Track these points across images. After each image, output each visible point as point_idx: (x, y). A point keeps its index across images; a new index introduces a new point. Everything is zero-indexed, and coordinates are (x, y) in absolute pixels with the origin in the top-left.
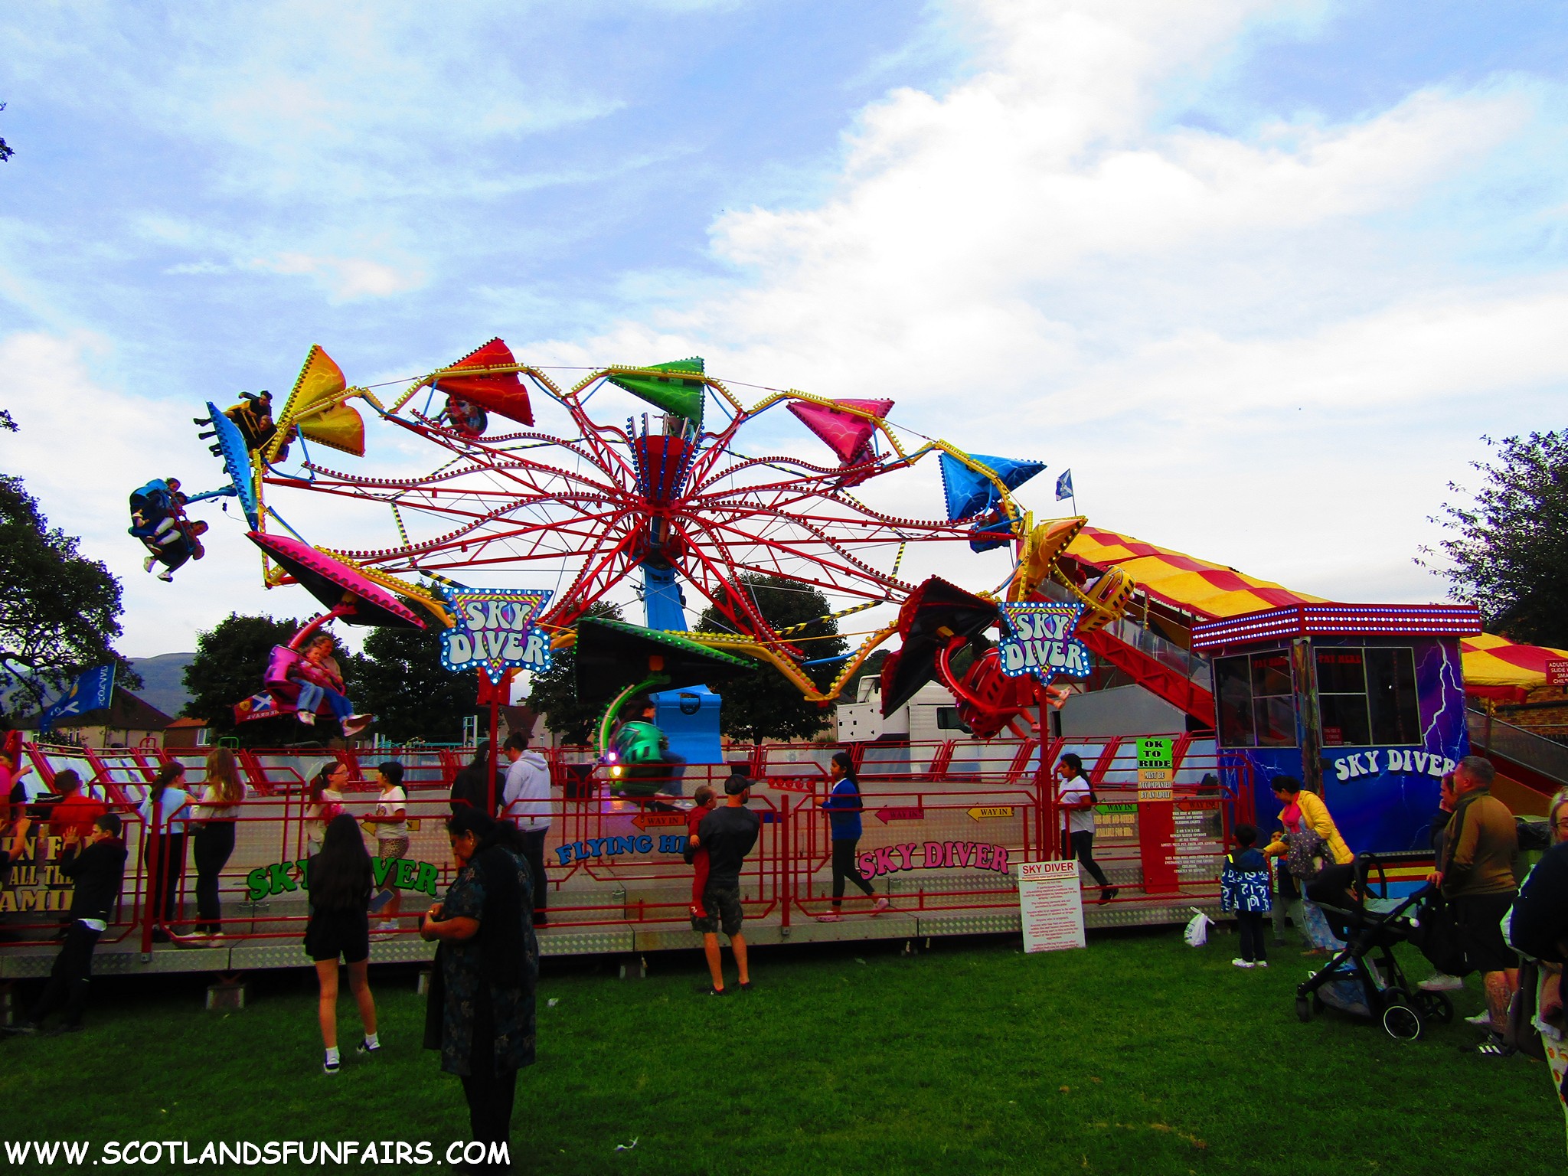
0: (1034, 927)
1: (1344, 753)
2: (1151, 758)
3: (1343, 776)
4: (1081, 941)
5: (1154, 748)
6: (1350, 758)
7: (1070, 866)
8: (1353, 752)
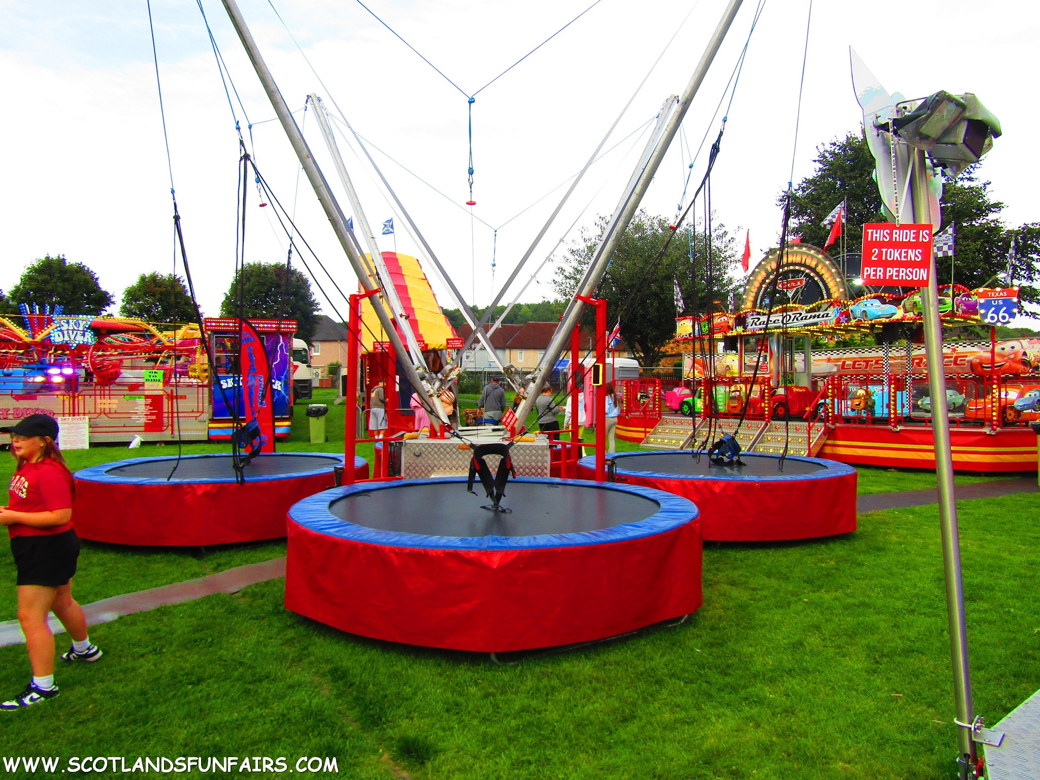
0: (65, 441)
1: (226, 378)
2: (152, 378)
3: (224, 387)
4: (87, 447)
5: (153, 374)
6: (228, 380)
7: (84, 419)
8: (230, 377)
